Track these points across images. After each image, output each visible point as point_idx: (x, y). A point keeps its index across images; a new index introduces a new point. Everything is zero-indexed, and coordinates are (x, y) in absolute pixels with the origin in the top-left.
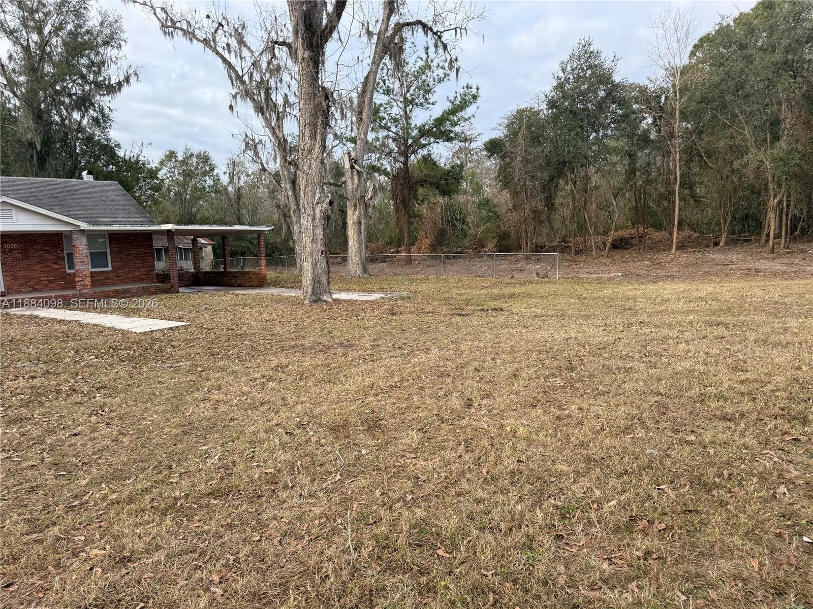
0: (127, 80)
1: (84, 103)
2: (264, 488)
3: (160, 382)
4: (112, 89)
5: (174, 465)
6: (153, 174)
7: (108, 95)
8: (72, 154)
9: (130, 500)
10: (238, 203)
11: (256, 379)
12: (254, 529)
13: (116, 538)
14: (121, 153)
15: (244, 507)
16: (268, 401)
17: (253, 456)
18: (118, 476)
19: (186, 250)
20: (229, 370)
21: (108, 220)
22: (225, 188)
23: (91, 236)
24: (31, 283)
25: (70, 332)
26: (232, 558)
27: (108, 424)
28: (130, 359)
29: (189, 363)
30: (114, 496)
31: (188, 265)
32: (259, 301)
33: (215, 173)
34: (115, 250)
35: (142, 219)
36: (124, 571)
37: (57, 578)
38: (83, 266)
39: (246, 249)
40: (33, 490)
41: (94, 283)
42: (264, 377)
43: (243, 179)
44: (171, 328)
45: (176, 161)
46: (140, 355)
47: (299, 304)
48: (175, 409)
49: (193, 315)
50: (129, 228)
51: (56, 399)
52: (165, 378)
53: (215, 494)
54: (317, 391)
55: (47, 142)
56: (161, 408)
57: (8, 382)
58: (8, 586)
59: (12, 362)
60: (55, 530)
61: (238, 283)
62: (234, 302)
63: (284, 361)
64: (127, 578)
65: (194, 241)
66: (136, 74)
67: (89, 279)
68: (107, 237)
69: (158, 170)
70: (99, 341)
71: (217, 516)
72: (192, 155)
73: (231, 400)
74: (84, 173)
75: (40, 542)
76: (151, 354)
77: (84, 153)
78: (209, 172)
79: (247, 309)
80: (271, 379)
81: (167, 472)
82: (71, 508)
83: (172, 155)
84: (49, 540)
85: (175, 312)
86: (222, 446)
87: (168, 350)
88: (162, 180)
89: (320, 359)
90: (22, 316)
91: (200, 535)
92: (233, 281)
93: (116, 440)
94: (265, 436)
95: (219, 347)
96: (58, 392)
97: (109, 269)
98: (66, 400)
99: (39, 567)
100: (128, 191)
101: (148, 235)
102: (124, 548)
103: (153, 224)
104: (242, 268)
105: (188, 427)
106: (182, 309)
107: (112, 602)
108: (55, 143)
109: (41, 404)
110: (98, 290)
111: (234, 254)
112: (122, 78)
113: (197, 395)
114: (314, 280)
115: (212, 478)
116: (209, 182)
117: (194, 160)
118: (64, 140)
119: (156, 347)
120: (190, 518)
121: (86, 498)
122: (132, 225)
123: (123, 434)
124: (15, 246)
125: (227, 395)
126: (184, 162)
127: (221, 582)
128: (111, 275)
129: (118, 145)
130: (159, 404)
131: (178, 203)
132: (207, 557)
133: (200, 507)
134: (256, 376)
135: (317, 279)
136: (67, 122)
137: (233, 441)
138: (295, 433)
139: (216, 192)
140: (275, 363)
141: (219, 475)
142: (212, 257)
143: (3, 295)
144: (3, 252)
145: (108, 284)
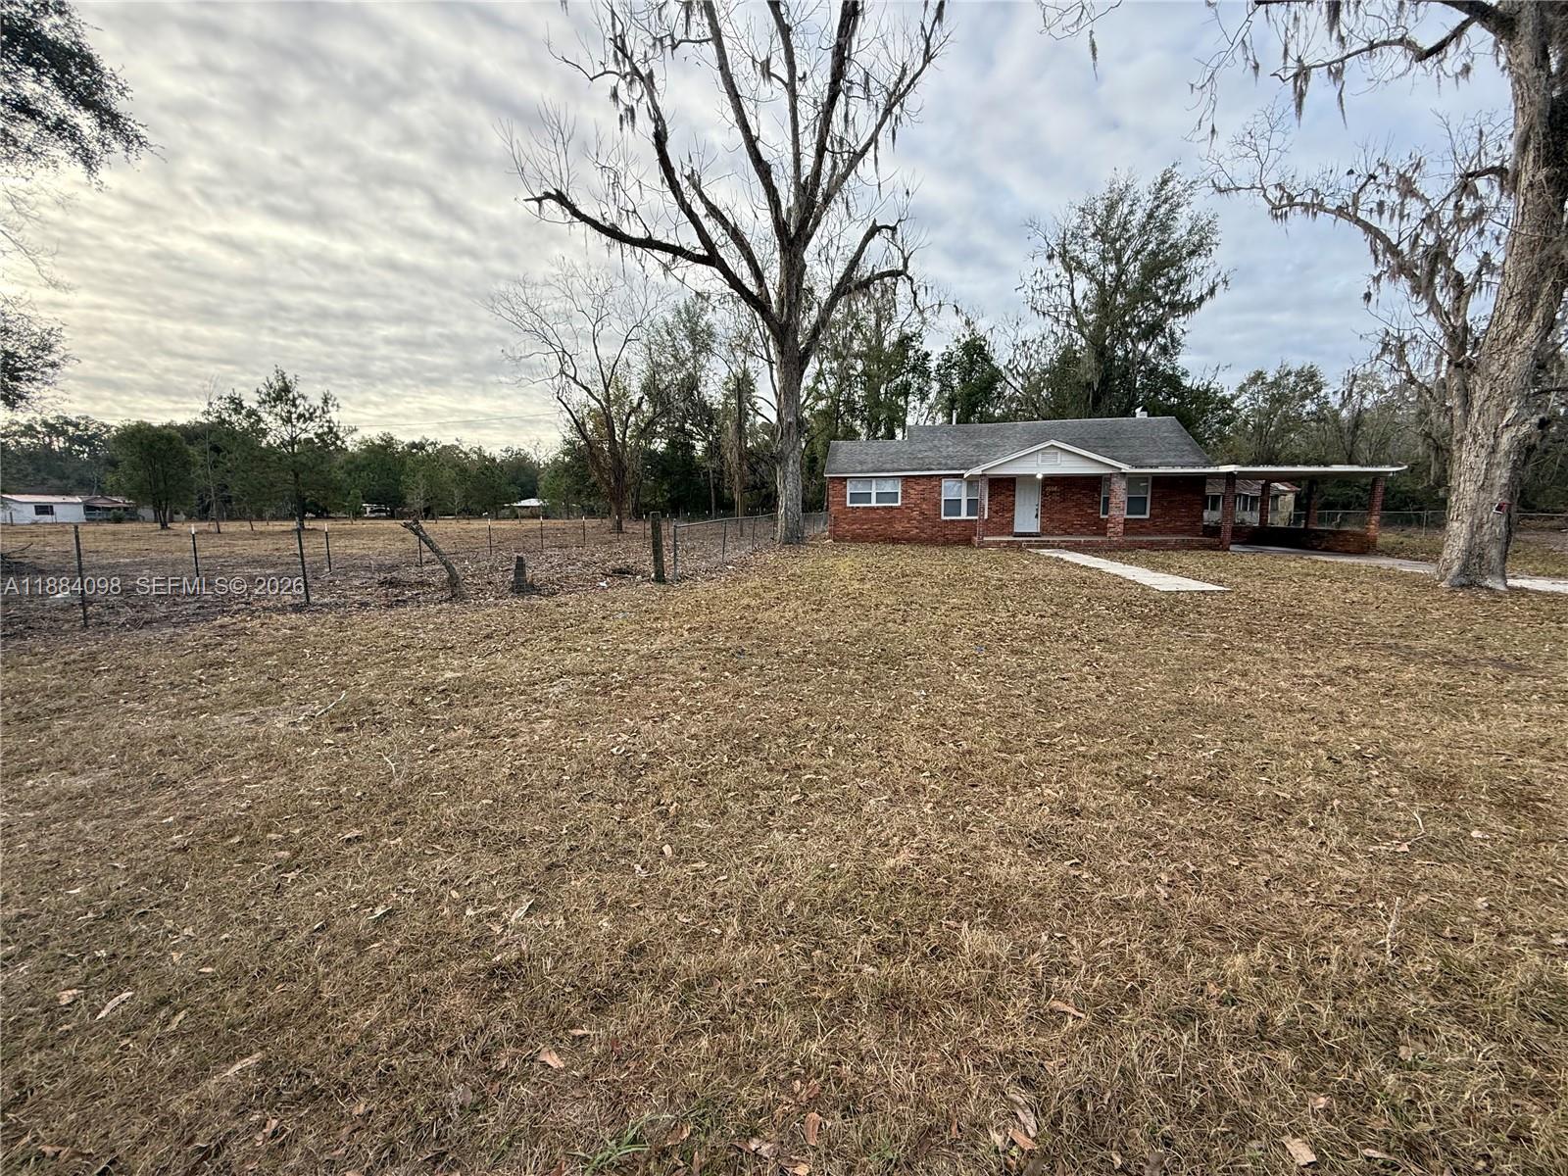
0: (1212, 292)
1: (1152, 330)
2: (1267, 811)
3: (1169, 650)
4: (1189, 307)
5: (1156, 742)
6: (1225, 403)
7: (1184, 315)
8: (1131, 392)
9: (1096, 759)
10: (1354, 434)
11: (1304, 676)
12: (1234, 851)
13: (1072, 788)
14: (1187, 382)
15: (1230, 821)
16: (1314, 710)
17: (1264, 769)
18: (1092, 731)
19: (1254, 499)
20: (1267, 656)
21: (1154, 461)
22: (1336, 414)
23: (1132, 480)
24: (1065, 526)
25: (1088, 580)
26: (1192, 868)
27: (1098, 678)
28: (1143, 618)
29: (1213, 636)
30: (1083, 749)
31: (1252, 518)
32: (1350, 574)
33: (1322, 394)
34: (1157, 495)
35: (1196, 460)
36: (1069, 821)
37: (1010, 798)
38: (1118, 510)
39: (1354, 500)
40: (1014, 716)
41: (1126, 532)
42: (1319, 676)
43: (1370, 399)
44: (1203, 592)
45: (1263, 383)
46: (1156, 615)
47: (1426, 585)
48: (1178, 683)
49: (1239, 579)
50: (1179, 470)
51: (1057, 641)
52: (1177, 647)
53: (1196, 791)
54: (1412, 719)
55: (1105, 381)
56: (1160, 678)
57: (1020, 616)
58: (973, 786)
59: (1029, 598)
60: (1021, 757)
61: (1323, 546)
62: (1305, 571)
63: (1364, 663)
64: (1070, 829)
65: (1266, 488)
66: (1225, 282)
67: (1121, 526)
68: (1150, 481)
69: (1234, 398)
70: (1114, 593)
71: (1189, 816)
72: (1289, 373)
73: (1257, 692)
74: (1138, 410)
75: (1007, 762)
76: (1169, 617)
77: (1144, 386)
78: (1312, 394)
79: (1326, 583)
80: (1331, 682)
81: (1144, 746)
82: (1041, 744)
83: (1259, 376)
84: (1014, 763)
85: (1215, 573)
86: (1224, 742)
87: (1191, 616)
88: (1238, 411)
89: (1439, 675)
90: (1049, 558)
91: (1162, 826)
93: (1101, 696)
94: (1292, 751)
95: (1263, 625)
96: (1060, 635)
97: (1147, 516)
98: (1064, 644)
99: (1000, 783)
100: (1187, 428)
101: (1201, 479)
102: (1076, 801)
103: (1209, 464)
104: (1339, 525)
105: (1185, 708)
106: (1226, 571)
107: (1049, 842)
108: (1114, 380)
109: (1043, 642)
110: (1130, 538)
111: (1329, 505)
112: (1205, 291)
113: (1211, 674)
114: (1469, 552)
115: (1198, 773)
116: (1310, 406)
117: (1292, 379)
118: (1124, 375)
119: (1176, 610)
120: (1156, 803)
121: (1056, 740)
122: (1182, 467)
123: (1110, 692)
124: (1057, 488)
125: (1252, 684)
126: (1275, 384)
127: (1169, 886)
128: (1148, 524)
129: (1185, 374)
130: (1160, 673)
131: (1254, 439)
132: (1163, 852)
133: (1173, 797)
134: (1306, 672)
135: (1477, 551)
136: (1131, 355)
137: (1242, 741)
138: (1345, 762)
139: (1319, 420)
140: (1346, 662)
141: (1209, 773)
142: (1292, 508)
143: (1037, 535)
144: (1044, 495)
145: (1142, 534)
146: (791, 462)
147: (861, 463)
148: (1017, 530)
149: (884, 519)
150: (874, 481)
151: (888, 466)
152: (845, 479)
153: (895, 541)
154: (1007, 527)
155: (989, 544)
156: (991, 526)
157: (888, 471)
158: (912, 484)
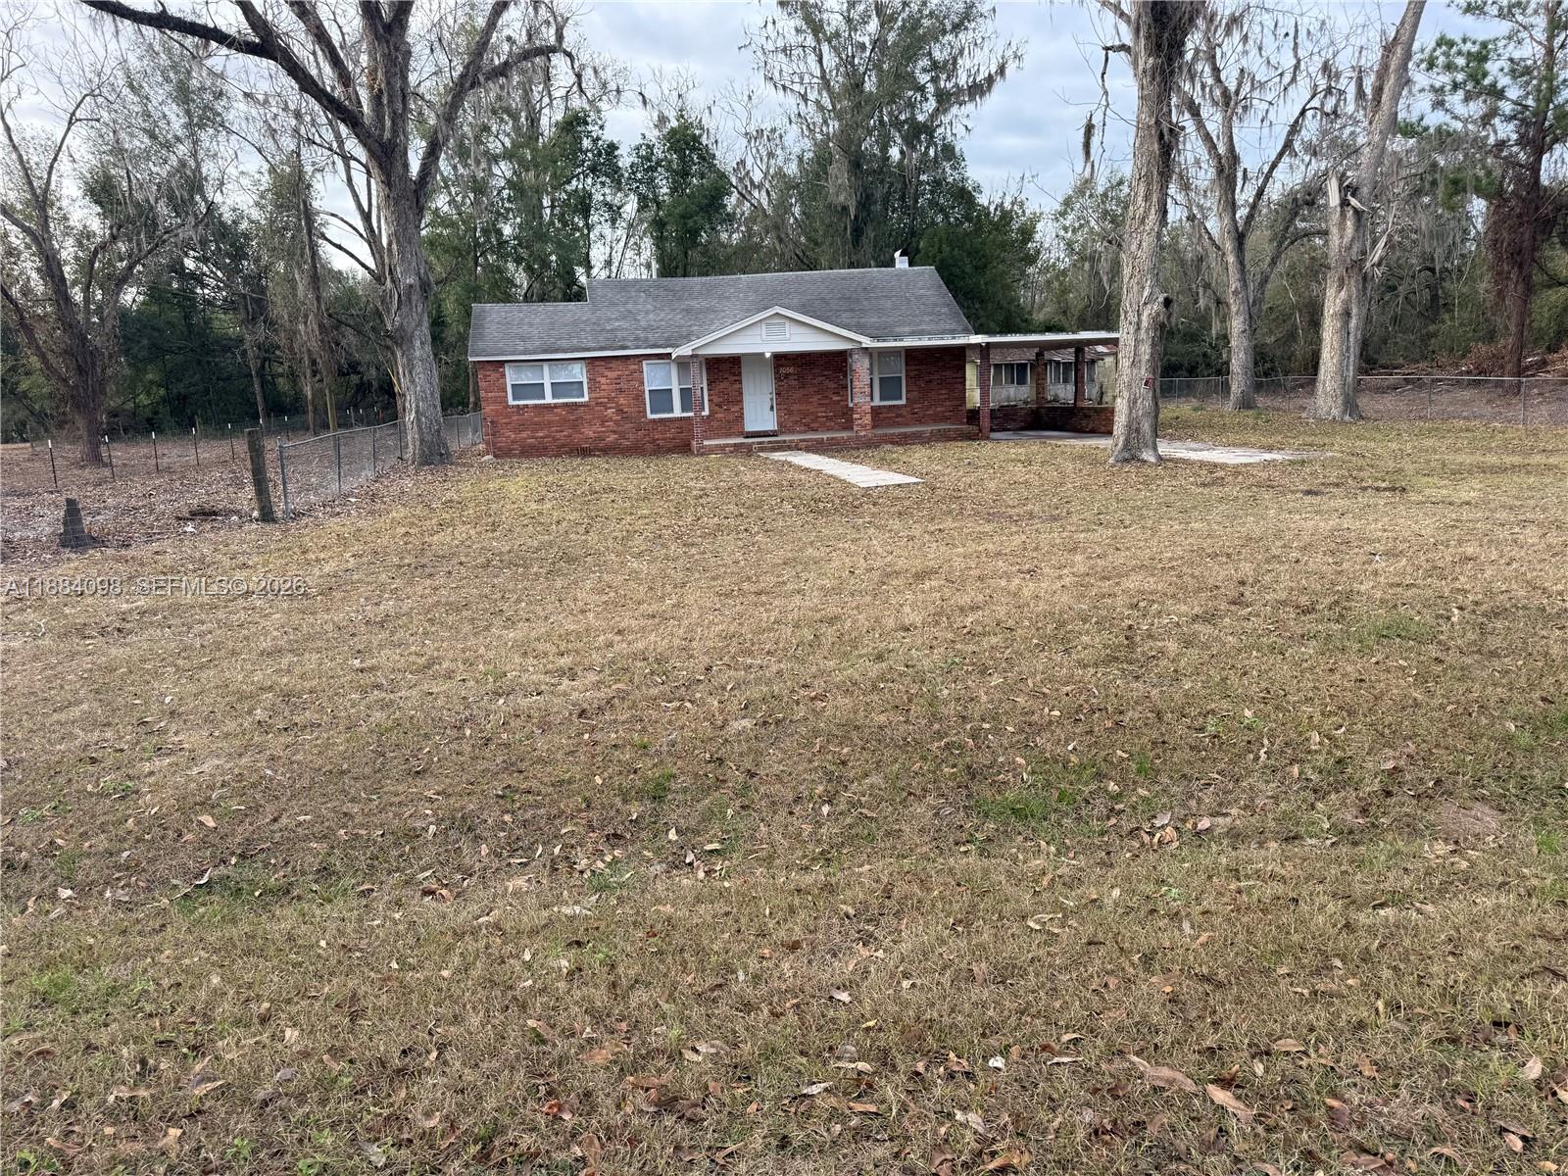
0: (1002, 70)
4: (978, 89)
7: (972, 101)
14: (981, 201)
19: (1067, 365)
23: (876, 356)
24: (807, 420)
34: (912, 374)
35: (953, 326)
41: (876, 423)
50: (925, 342)
66: (1016, 58)
67: (869, 417)
68: (903, 354)
74: (898, 255)
90: (781, 463)
92: (1084, 423)
97: (903, 402)
101: (960, 351)
110: (879, 432)
112: (994, 68)
114: (1129, 426)
124: (791, 370)
128: (904, 412)
129: (978, 188)
143: (774, 434)
144: (778, 378)
145: (899, 425)
146: (418, 343)
147: (523, 339)
148: (749, 427)
149: (566, 421)
150: (546, 368)
151: (564, 343)
152: (502, 363)
153: (585, 452)
154: (733, 423)
155: (712, 450)
156: (715, 424)
157: (565, 351)
158: (602, 370)
